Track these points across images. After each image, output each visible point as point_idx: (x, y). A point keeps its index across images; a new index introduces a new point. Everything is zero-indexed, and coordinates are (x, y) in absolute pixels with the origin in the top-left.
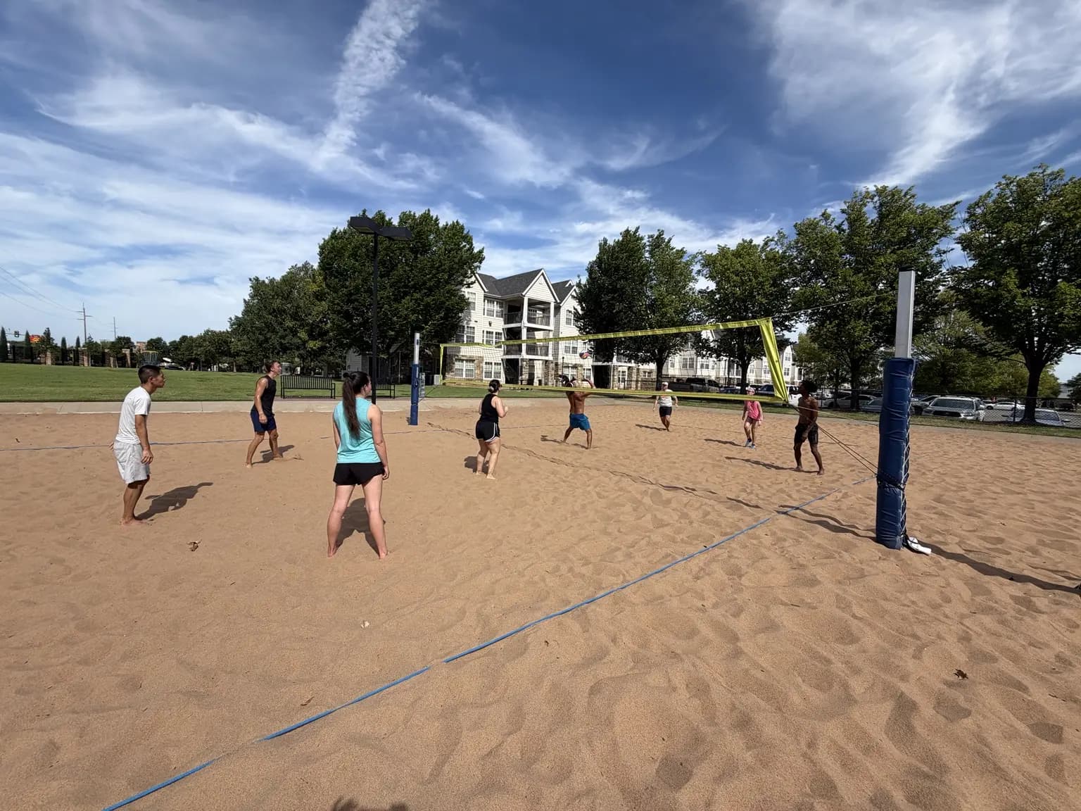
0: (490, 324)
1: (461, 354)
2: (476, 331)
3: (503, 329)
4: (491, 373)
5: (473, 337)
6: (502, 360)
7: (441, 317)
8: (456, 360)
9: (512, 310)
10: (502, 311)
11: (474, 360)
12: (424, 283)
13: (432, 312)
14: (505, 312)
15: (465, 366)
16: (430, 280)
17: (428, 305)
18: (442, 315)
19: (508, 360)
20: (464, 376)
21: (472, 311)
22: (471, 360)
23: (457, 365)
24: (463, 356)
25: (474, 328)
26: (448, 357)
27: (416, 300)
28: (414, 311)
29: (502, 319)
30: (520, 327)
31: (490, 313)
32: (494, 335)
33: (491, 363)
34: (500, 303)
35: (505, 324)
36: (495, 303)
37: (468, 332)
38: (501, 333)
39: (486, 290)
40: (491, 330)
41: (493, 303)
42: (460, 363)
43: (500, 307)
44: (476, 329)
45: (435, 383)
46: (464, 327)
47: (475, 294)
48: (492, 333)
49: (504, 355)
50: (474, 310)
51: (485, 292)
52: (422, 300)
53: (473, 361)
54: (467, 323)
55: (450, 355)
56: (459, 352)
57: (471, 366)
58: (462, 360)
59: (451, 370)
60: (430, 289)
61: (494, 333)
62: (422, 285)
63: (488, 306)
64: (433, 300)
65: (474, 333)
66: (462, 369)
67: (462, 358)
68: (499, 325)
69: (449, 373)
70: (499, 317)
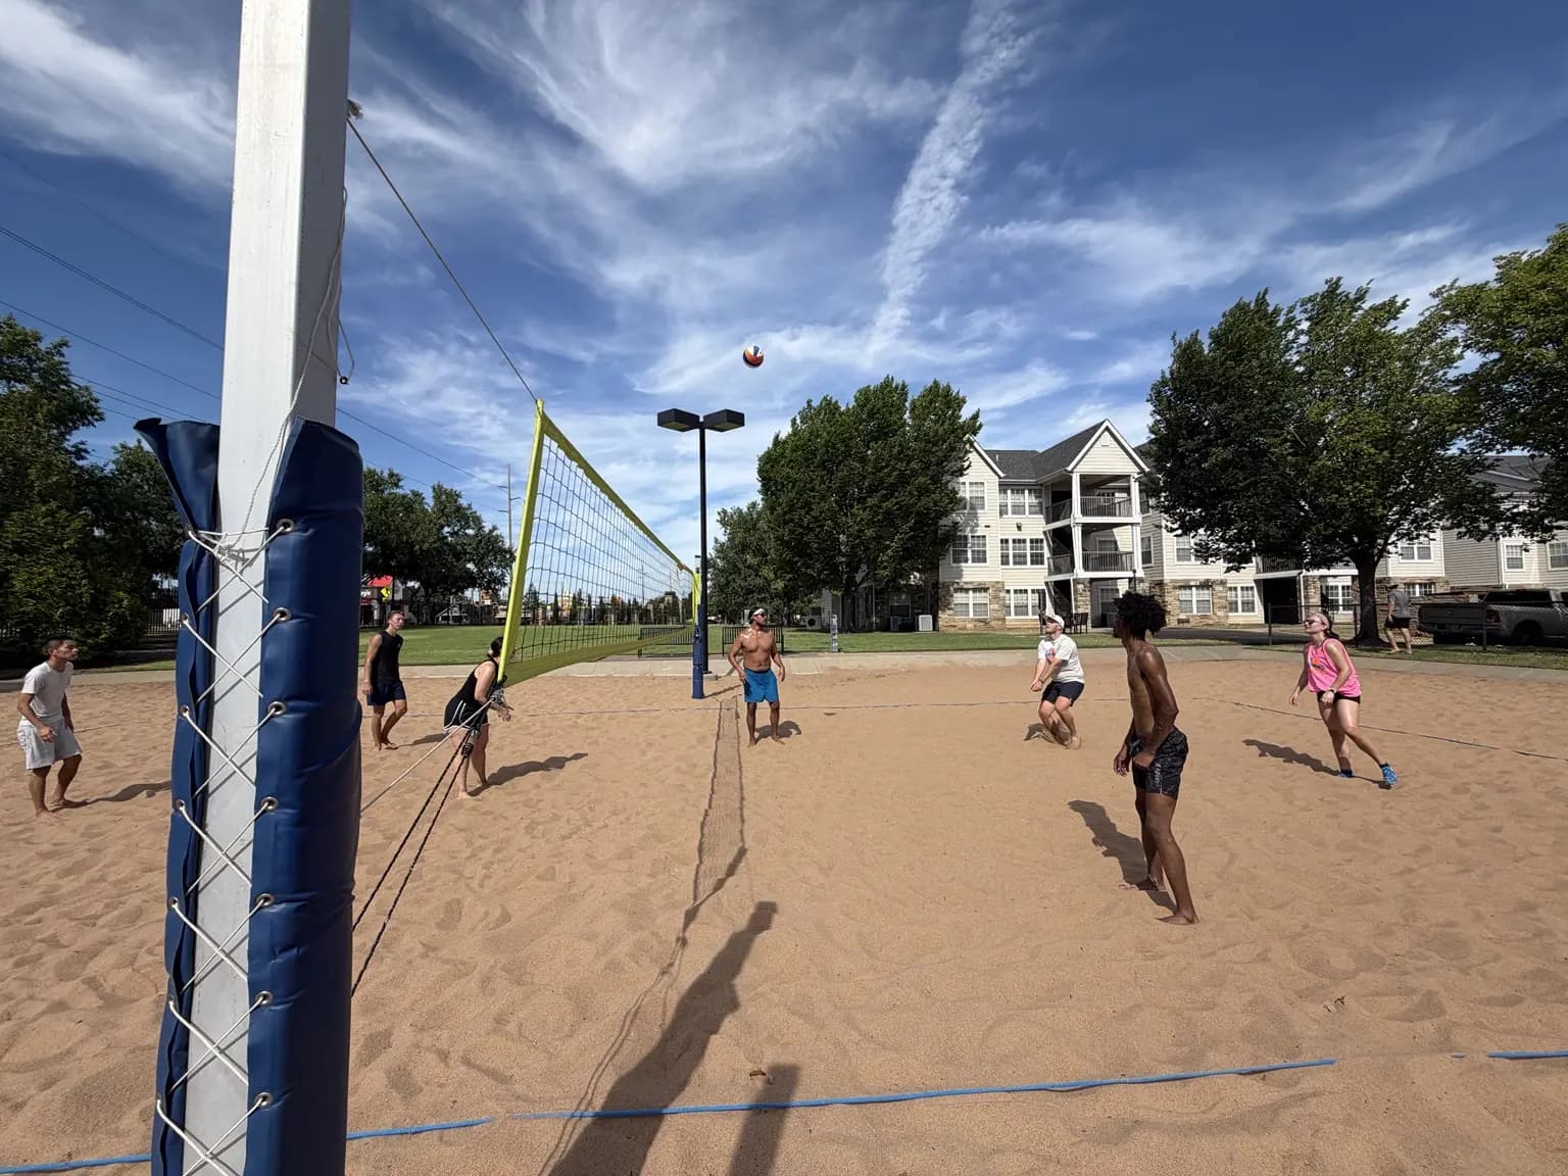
0: (1019, 528)
1: (964, 580)
2: (987, 542)
3: (1045, 533)
4: (1027, 606)
5: (985, 552)
6: (1047, 583)
7: (911, 528)
8: (956, 590)
9: (1056, 499)
10: (1040, 504)
11: (988, 589)
12: (882, 482)
13: (899, 522)
14: (1047, 502)
15: (971, 598)
16: (889, 475)
17: (888, 512)
18: (911, 524)
19: (1057, 584)
20: (971, 615)
21: (979, 511)
22: (981, 589)
23: (959, 598)
24: (966, 583)
25: (984, 537)
26: (940, 586)
27: (871, 508)
28: (870, 523)
29: (1042, 516)
30: (1069, 526)
31: (1018, 509)
32: (1028, 544)
33: (1026, 591)
34: (1035, 490)
35: (1047, 523)
36: (1026, 492)
37: (973, 544)
38: (1042, 541)
39: (1002, 475)
40: (1022, 537)
41: (1023, 493)
42: (964, 595)
43: (1036, 497)
44: (987, 538)
45: (920, 629)
46: (966, 537)
47: (982, 483)
48: (1024, 541)
49: (1050, 573)
50: (983, 508)
51: (1000, 478)
52: (880, 507)
53: (986, 590)
54: (972, 531)
55: (944, 583)
56: (961, 576)
57: (982, 598)
58: (967, 590)
59: (947, 606)
60: (892, 490)
61: (1028, 542)
62: (878, 485)
63: (1010, 498)
64: (897, 504)
65: (984, 545)
66: (967, 604)
67: (965, 586)
68: (1036, 527)
69: (943, 611)
70: (1036, 513)
